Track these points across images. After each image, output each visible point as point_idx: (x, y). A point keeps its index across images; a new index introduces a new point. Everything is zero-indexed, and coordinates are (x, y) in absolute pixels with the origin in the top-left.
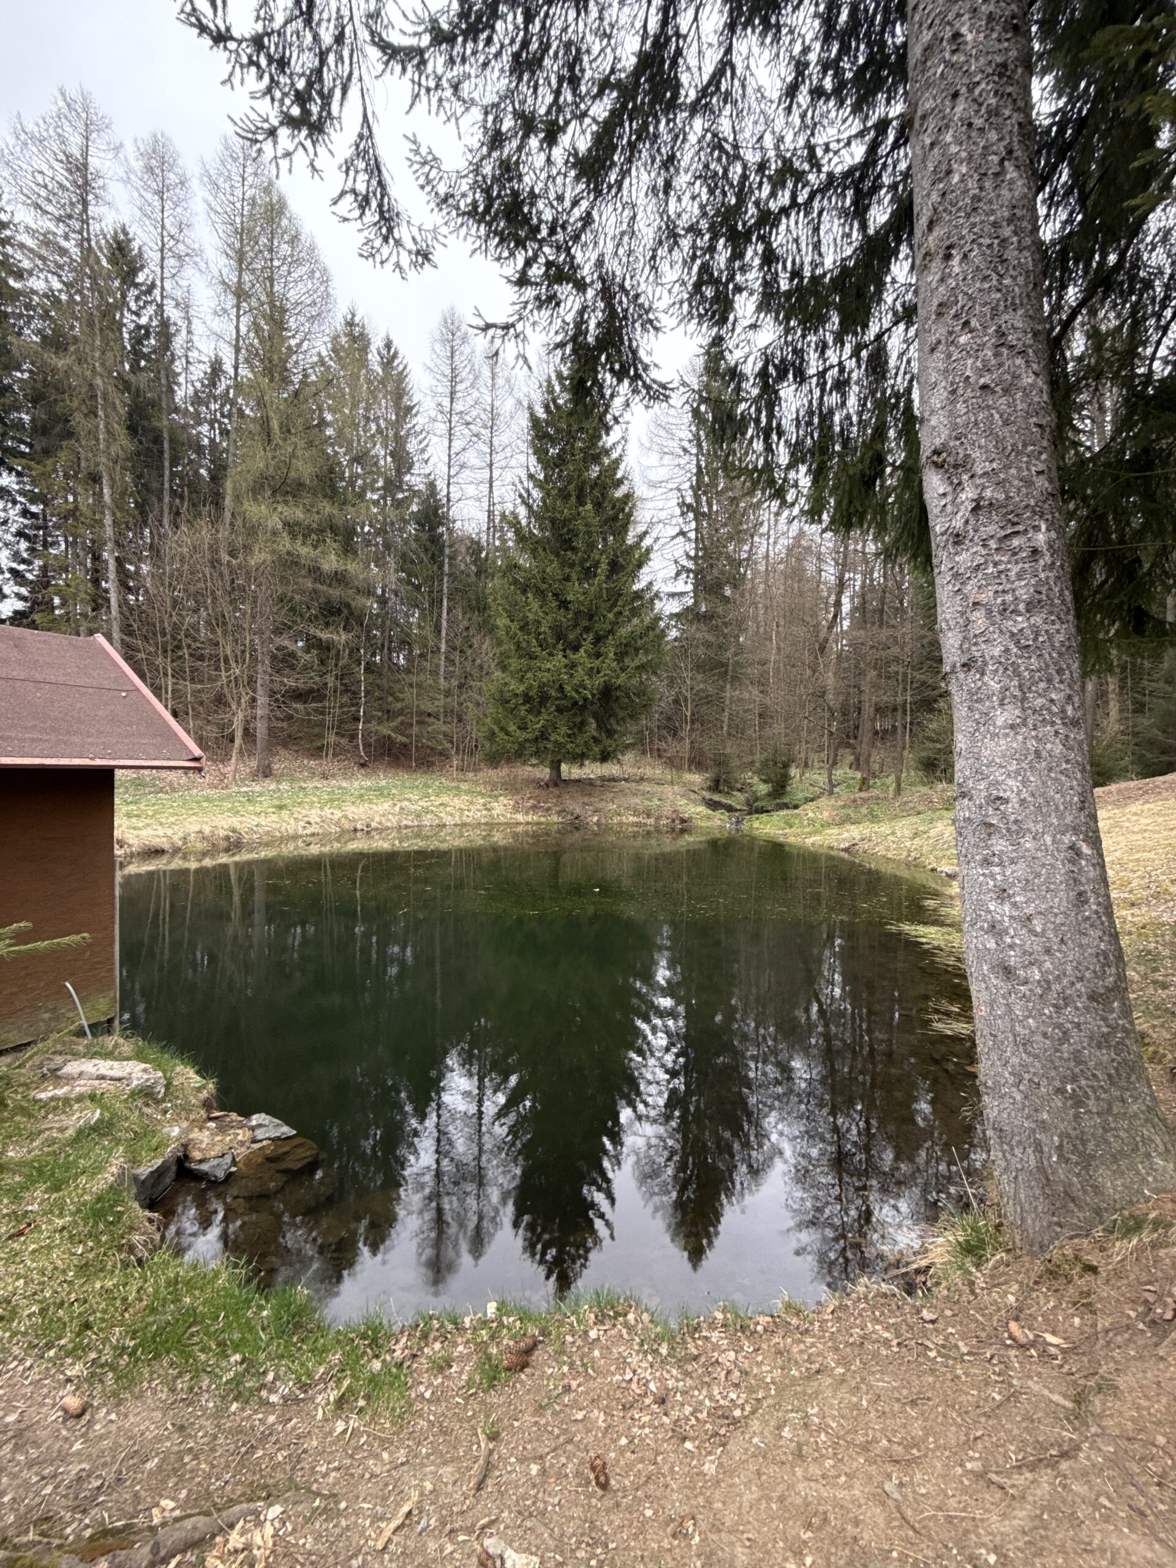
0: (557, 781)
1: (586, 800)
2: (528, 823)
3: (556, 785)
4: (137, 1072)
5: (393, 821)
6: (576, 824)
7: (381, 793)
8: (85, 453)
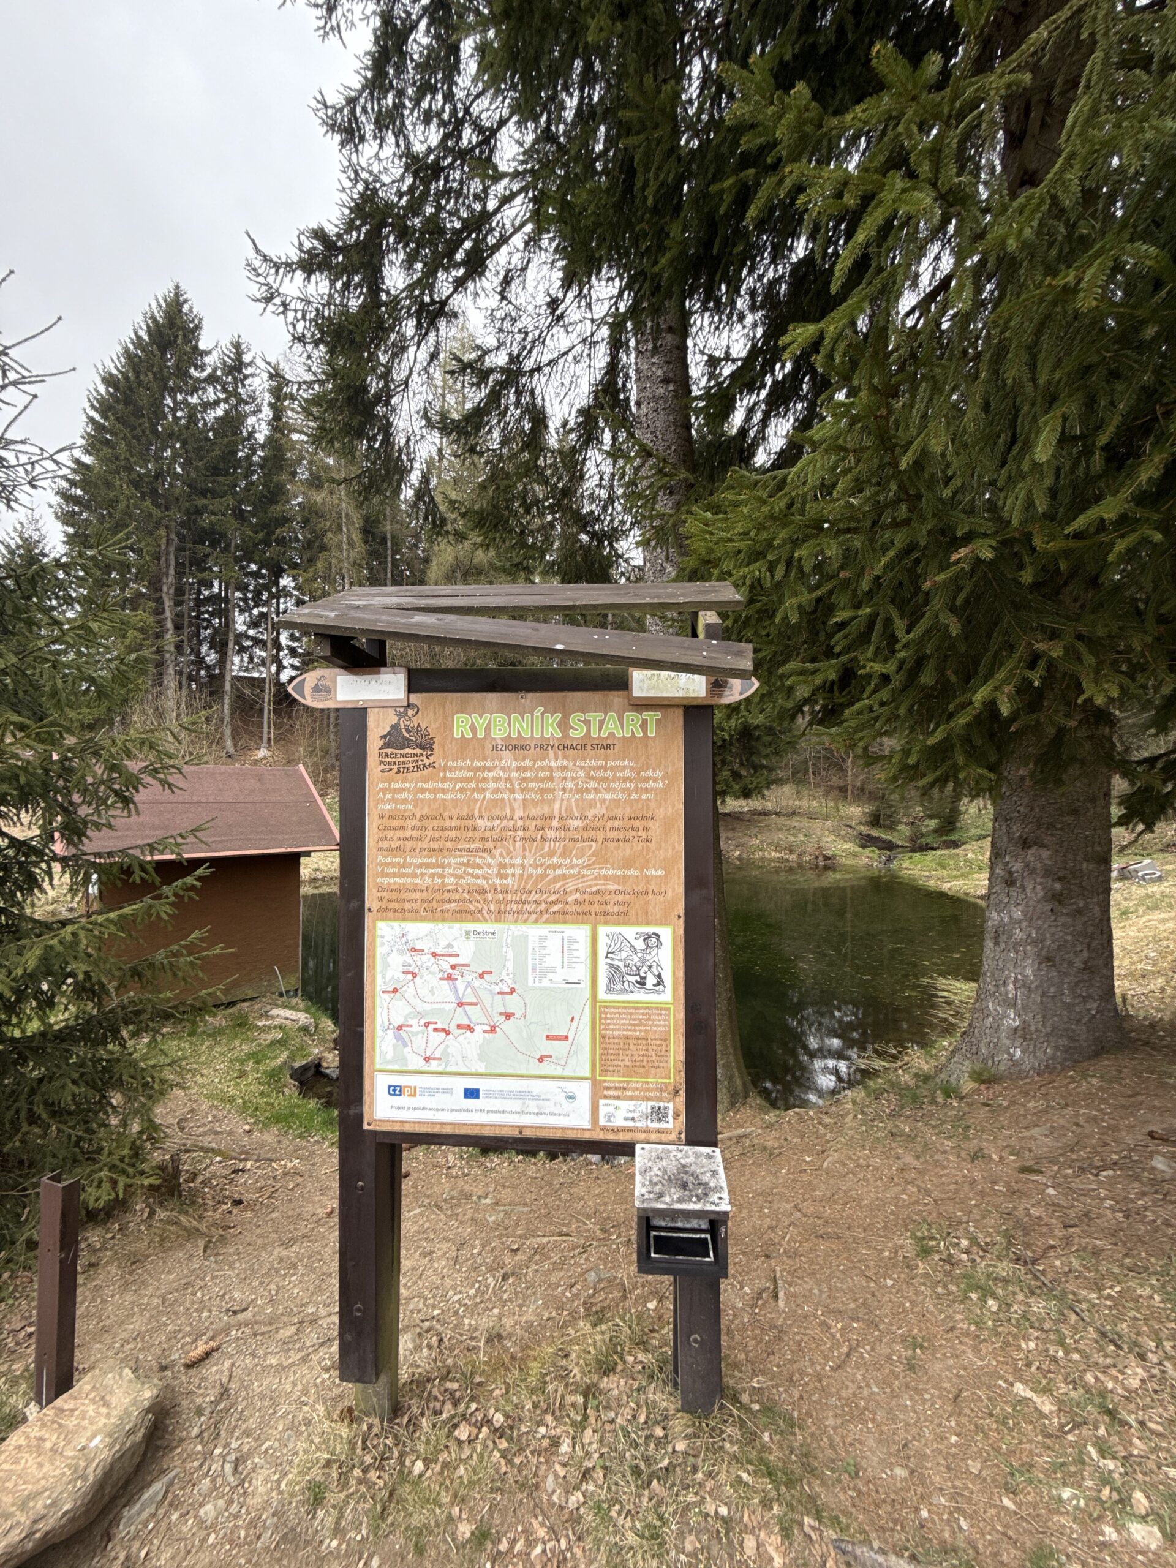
1: (729, 835)
4: (303, 1018)
8: (334, 561)
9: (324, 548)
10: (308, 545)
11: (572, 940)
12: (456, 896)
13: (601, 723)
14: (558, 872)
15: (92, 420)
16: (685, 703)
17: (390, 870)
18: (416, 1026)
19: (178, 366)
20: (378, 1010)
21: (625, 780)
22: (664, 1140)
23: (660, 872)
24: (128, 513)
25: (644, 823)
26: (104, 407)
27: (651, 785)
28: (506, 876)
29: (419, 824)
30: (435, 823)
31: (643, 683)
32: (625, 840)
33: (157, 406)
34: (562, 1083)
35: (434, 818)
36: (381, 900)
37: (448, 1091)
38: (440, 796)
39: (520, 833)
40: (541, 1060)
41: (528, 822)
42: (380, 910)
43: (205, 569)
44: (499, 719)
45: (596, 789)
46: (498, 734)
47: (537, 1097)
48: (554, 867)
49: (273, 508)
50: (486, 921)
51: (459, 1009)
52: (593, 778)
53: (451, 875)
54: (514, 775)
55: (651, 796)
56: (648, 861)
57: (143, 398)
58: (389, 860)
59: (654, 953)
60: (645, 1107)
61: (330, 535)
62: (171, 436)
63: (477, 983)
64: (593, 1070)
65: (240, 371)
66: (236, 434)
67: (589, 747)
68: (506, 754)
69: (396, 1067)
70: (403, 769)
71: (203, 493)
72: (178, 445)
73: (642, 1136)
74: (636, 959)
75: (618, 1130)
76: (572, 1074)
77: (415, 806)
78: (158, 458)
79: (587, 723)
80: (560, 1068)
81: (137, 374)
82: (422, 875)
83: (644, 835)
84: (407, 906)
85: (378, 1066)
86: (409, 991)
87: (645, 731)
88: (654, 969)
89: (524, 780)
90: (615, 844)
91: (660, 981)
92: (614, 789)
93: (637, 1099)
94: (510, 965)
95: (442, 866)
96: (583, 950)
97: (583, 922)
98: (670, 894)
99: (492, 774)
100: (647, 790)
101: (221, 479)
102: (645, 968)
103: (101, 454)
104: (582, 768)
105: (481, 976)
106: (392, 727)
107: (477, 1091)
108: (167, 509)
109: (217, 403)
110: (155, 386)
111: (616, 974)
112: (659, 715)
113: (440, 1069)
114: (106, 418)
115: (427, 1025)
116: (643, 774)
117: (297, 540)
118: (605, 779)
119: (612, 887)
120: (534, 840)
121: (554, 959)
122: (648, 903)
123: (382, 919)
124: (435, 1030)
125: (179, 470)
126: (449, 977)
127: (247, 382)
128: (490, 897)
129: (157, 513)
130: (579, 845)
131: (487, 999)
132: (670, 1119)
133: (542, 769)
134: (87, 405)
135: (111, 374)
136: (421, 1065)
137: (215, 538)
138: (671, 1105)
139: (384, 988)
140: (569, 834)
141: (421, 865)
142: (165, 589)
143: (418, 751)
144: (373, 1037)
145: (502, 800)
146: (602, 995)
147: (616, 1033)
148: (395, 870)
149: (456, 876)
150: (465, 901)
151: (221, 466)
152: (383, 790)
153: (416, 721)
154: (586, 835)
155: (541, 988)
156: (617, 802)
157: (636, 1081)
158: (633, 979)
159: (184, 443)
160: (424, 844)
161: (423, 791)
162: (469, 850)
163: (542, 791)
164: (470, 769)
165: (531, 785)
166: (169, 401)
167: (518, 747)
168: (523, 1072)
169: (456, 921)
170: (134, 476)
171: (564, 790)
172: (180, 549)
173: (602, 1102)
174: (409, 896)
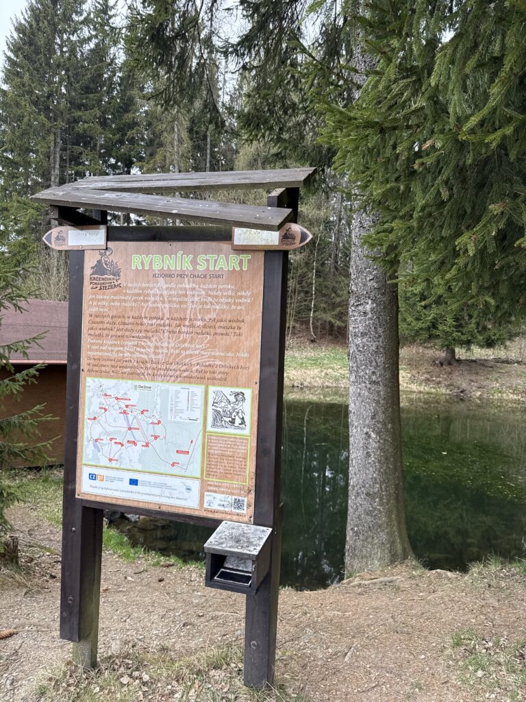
0: (452, 361)
1: (473, 378)
2: (420, 392)
3: (450, 364)
5: (318, 382)
6: (461, 397)
7: (316, 362)
8: (168, 154)
9: (161, 145)
10: (151, 143)
11: (194, 394)
12: (130, 364)
13: (216, 261)
14: (188, 352)
15: (9, 58)
16: (266, 249)
17: (94, 347)
18: (106, 439)
19: (64, 14)
20: (85, 429)
21: (228, 297)
22: (241, 520)
23: (246, 355)
24: (30, 125)
25: (238, 324)
26: (16, 49)
27: (243, 300)
28: (158, 354)
29: (111, 321)
30: (120, 320)
31: (242, 236)
32: (227, 334)
33: (50, 43)
34: (184, 480)
35: (120, 317)
36: (89, 364)
37: (121, 480)
38: (124, 304)
39: (167, 328)
40: (173, 465)
41: (172, 322)
42: (89, 371)
43: (80, 164)
44: (157, 258)
45: (211, 303)
46: (156, 267)
47: (169, 488)
48: (185, 349)
49: (126, 116)
50: (146, 379)
51: (129, 432)
52: (210, 296)
53: (128, 351)
54: (165, 292)
55: (243, 308)
56: (239, 348)
57: (41, 40)
58: (94, 341)
59: (240, 404)
60: (231, 499)
61: (165, 134)
62: (58, 66)
63: (140, 417)
64: (202, 474)
65: (106, 13)
66: (101, 61)
67: (208, 277)
68: (161, 280)
69: (93, 463)
70: (103, 288)
71: (79, 107)
72: (63, 73)
73: (229, 517)
74: (230, 407)
75: (214, 512)
76: (190, 475)
77: (109, 310)
78: (50, 83)
79: (207, 261)
80: (183, 471)
81: (37, 21)
82: (112, 351)
83: (238, 331)
84: (103, 369)
85: (84, 462)
86: (102, 419)
87: (241, 266)
88: (240, 414)
89: (170, 296)
90: (221, 337)
91: (243, 422)
92: (222, 303)
93: (227, 493)
94: (158, 407)
95: (123, 346)
96: (199, 400)
97: (201, 384)
98: (251, 368)
99: (152, 292)
100: (240, 304)
101: (91, 96)
102: (235, 414)
103: (14, 83)
104: (204, 289)
105: (142, 412)
106: (98, 262)
107: (137, 481)
108: (55, 120)
109: (90, 39)
110: (49, 30)
111: (218, 417)
112: (250, 256)
113: (117, 466)
114: (17, 56)
115: (111, 439)
116: (239, 294)
117: (143, 139)
118: (217, 297)
119: (218, 363)
120: (174, 332)
121: (183, 405)
122: (238, 373)
123: (90, 376)
124: (116, 443)
125: (64, 90)
126: (125, 412)
127: (111, 21)
128: (149, 365)
129: (48, 124)
130: (200, 336)
131: (144, 426)
132: (245, 508)
133: (181, 289)
134: (6, 48)
135: (21, 24)
136: (106, 463)
137: (85, 140)
138: (246, 499)
139: (89, 417)
140: (195, 330)
141: (111, 345)
142: (53, 178)
143: (111, 277)
144: (82, 446)
145: (158, 308)
146: (209, 428)
147: (216, 452)
148: (97, 347)
149: (131, 353)
150: (135, 367)
151: (92, 86)
152: (92, 300)
153: (111, 258)
154: (205, 330)
155: (175, 422)
156: (223, 311)
157: (226, 482)
158: (227, 420)
159: (67, 70)
160: (113, 333)
161: (114, 301)
162: (138, 337)
163: (181, 303)
164: (140, 288)
165: (174, 299)
166: (58, 41)
167: (167, 275)
168: (163, 472)
169: (130, 379)
170: (34, 98)
171: (193, 302)
172: (63, 149)
173: (206, 493)
174: (104, 363)
